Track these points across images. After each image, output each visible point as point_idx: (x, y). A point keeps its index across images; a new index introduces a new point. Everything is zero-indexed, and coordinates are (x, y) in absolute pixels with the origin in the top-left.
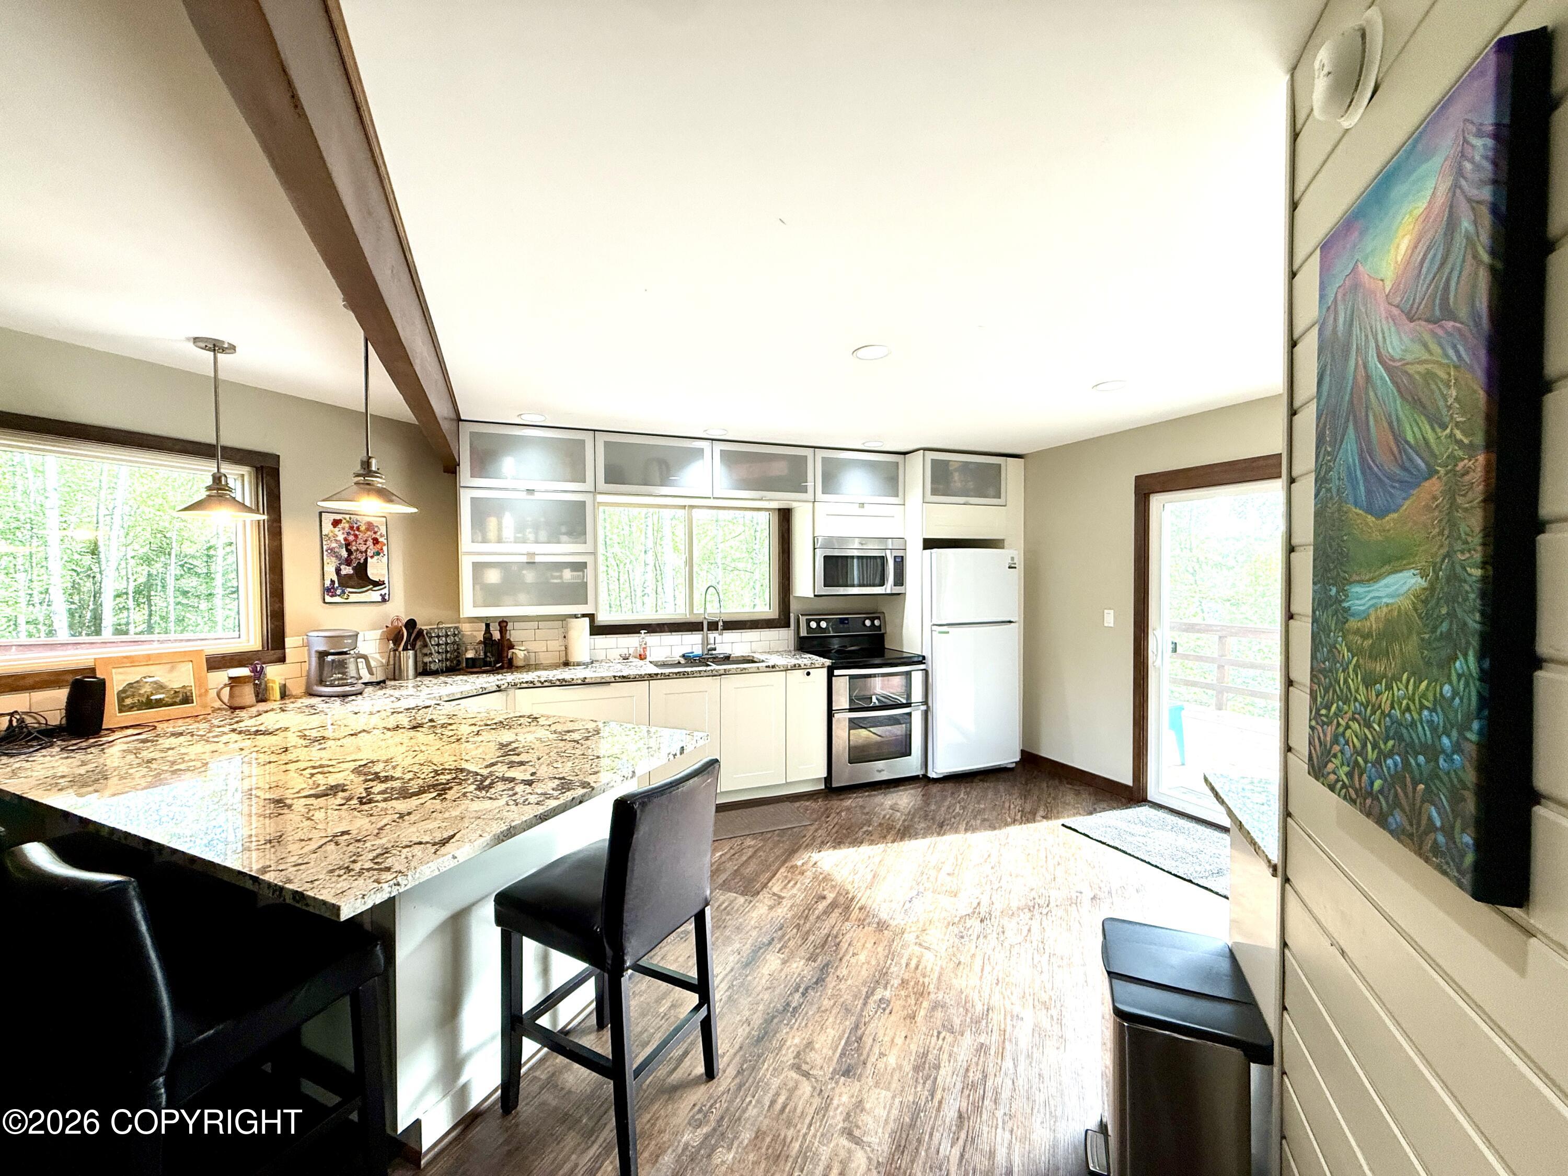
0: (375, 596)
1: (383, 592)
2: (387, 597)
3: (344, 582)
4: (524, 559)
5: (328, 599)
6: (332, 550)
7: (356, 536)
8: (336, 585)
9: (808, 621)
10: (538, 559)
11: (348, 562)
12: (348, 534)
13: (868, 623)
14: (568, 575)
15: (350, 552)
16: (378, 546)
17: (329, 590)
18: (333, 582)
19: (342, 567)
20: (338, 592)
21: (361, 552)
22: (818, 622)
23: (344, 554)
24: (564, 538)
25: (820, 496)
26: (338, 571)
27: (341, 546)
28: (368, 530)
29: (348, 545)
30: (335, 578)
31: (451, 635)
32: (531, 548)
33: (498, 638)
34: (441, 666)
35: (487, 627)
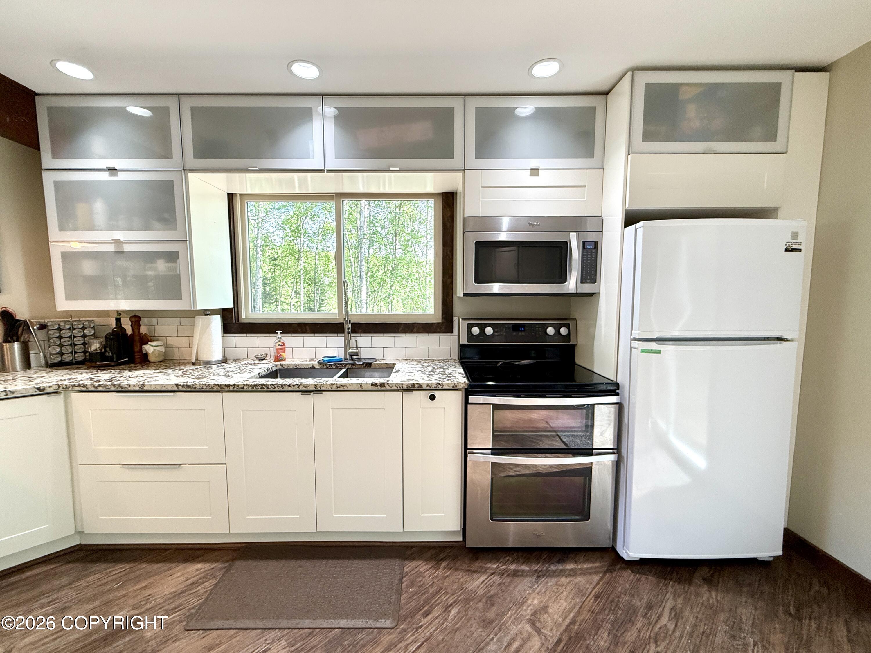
4: (111, 248)
9: (470, 327)
10: (127, 248)
13: (550, 331)
14: (161, 266)
22: (482, 327)
24: (157, 224)
25: (472, 161)
31: (84, 328)
32: (119, 235)
33: (129, 331)
34: (68, 358)
35: (118, 320)
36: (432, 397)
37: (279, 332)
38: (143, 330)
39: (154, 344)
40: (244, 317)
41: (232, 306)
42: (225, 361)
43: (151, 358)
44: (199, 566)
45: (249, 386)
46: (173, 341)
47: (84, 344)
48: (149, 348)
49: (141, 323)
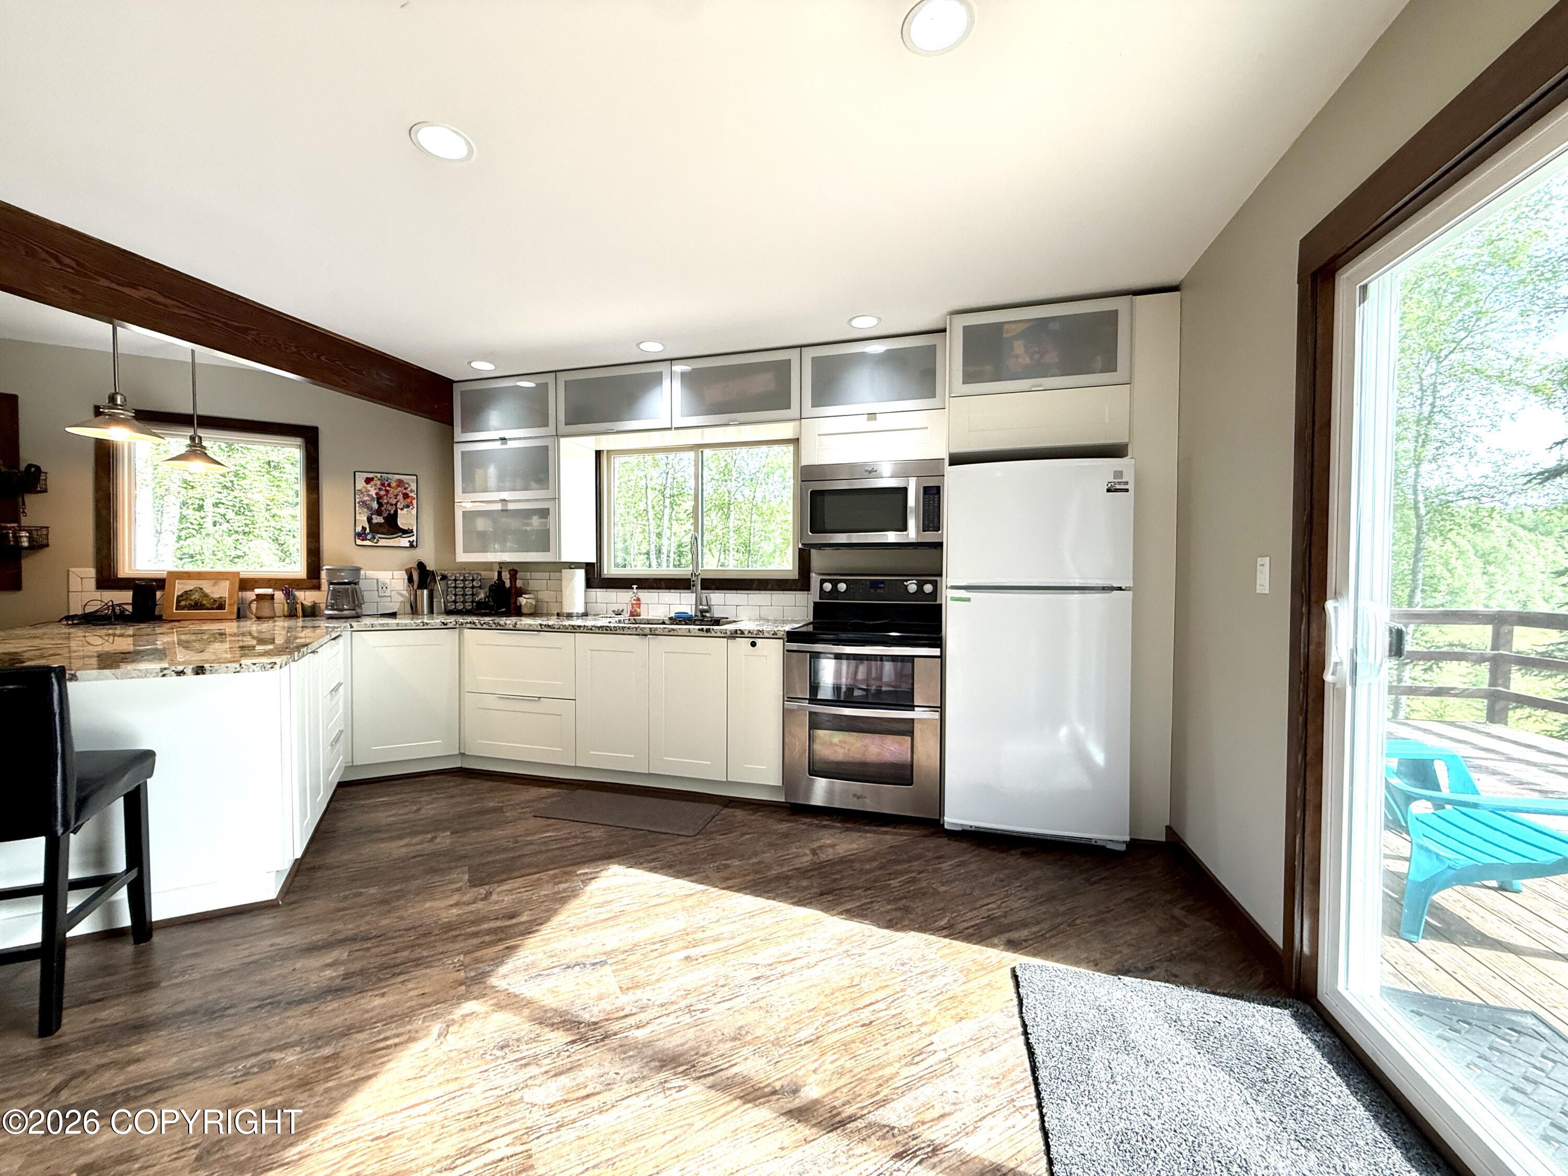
0: (404, 542)
1: (411, 539)
2: (415, 544)
3: (375, 529)
4: (498, 507)
5: (359, 542)
6: (363, 502)
7: (387, 491)
8: (368, 531)
9: (822, 582)
10: (511, 506)
11: (379, 512)
12: (380, 489)
13: (912, 588)
14: (536, 521)
15: (380, 504)
16: (409, 500)
17: (361, 535)
18: (364, 528)
19: (374, 517)
20: (369, 537)
21: (392, 505)
22: (835, 583)
23: (375, 505)
24: (533, 485)
25: (808, 410)
26: (369, 520)
27: (372, 499)
28: (398, 486)
29: (379, 498)
30: (367, 526)
31: (473, 580)
32: (505, 495)
33: (508, 585)
34: (460, 606)
35: (500, 573)
36: (753, 644)
37: (635, 586)
38: (519, 583)
39: (527, 596)
40: (605, 572)
41: (594, 561)
42: (585, 615)
43: (524, 610)
44: (550, 790)
45: (596, 627)
46: (544, 596)
47: (473, 595)
48: (523, 600)
49: (518, 576)
